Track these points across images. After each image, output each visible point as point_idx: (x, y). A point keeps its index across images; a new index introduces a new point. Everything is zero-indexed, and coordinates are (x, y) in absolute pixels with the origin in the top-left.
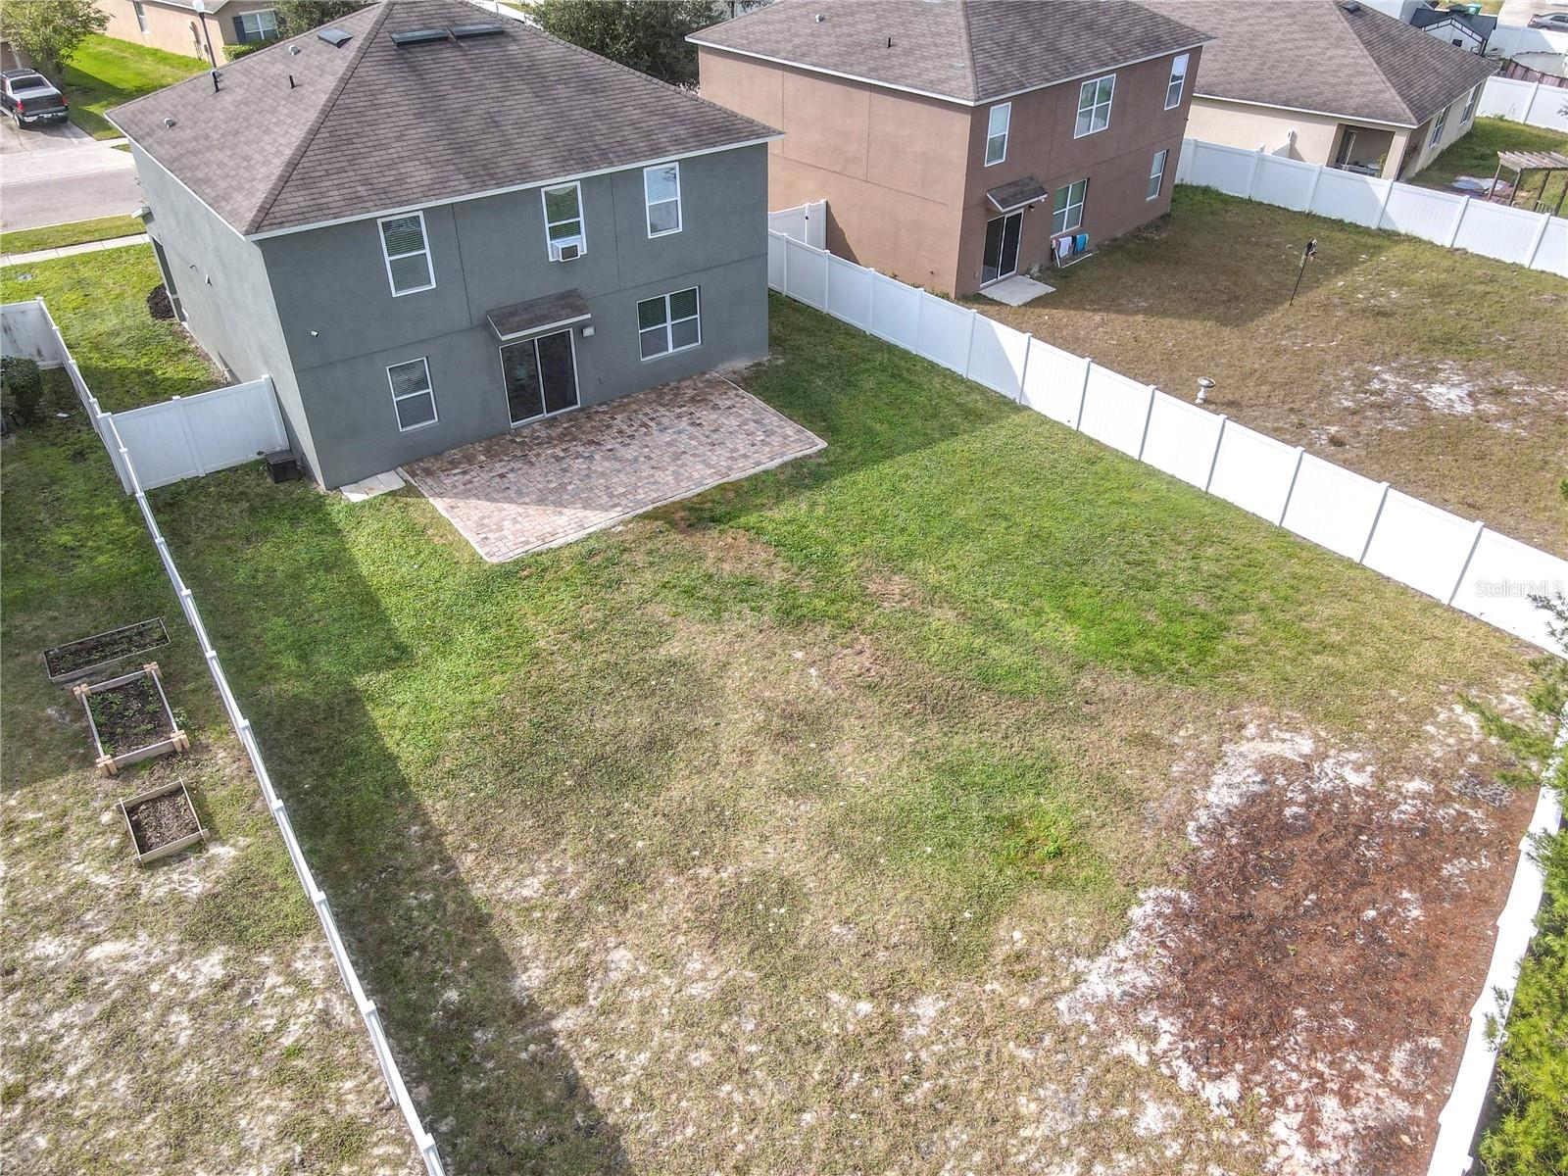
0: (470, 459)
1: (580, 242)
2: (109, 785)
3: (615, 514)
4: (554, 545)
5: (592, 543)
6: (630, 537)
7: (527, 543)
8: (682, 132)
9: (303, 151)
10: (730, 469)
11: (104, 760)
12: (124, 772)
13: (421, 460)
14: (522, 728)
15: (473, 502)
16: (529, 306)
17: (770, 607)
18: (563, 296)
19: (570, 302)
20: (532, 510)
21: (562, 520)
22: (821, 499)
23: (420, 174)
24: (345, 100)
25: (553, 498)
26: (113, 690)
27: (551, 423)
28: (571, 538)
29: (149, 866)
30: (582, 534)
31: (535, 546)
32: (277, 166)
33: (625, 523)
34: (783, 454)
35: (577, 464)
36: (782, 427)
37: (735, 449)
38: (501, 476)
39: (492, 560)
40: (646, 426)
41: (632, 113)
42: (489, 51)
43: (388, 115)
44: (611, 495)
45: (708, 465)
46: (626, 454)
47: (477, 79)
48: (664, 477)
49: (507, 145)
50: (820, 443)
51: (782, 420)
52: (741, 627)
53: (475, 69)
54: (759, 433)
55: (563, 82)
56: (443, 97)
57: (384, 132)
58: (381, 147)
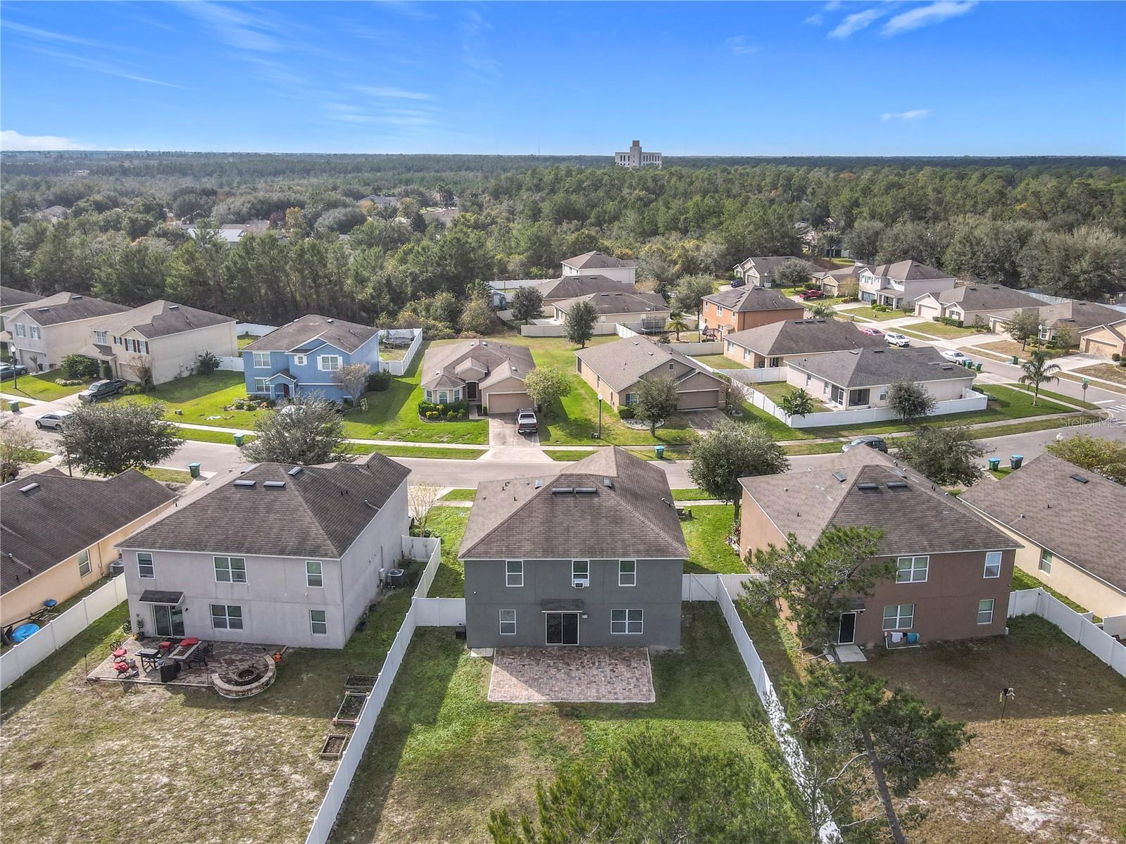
0: (520, 654)
1: (586, 583)
2: (333, 727)
3: (544, 698)
4: (514, 702)
5: (527, 708)
6: (541, 710)
7: (505, 697)
8: (642, 548)
9: (494, 531)
10: (604, 696)
11: (335, 719)
12: (338, 725)
13: (505, 647)
14: (442, 766)
15: (505, 672)
16: (560, 601)
17: (559, 762)
18: (575, 601)
19: (578, 603)
20: (520, 684)
21: (525, 693)
22: (626, 726)
23: (528, 546)
24: (521, 513)
25: (531, 682)
26: (355, 697)
27: (561, 649)
28: (521, 702)
29: (322, 758)
30: (527, 701)
31: (507, 700)
32: (482, 535)
33: (545, 703)
34: (631, 699)
35: (553, 671)
36: (644, 685)
37: (615, 689)
38: (524, 665)
39: (489, 699)
40: (594, 664)
41: (626, 536)
42: (586, 500)
43: (532, 521)
44: (551, 690)
45: (598, 691)
46: (574, 674)
47: (573, 511)
48: (577, 690)
49: (567, 540)
50: (653, 700)
51: (649, 682)
52: (542, 765)
53: (575, 507)
54: (632, 685)
55: (606, 517)
56: (556, 517)
57: (526, 528)
58: (521, 533)
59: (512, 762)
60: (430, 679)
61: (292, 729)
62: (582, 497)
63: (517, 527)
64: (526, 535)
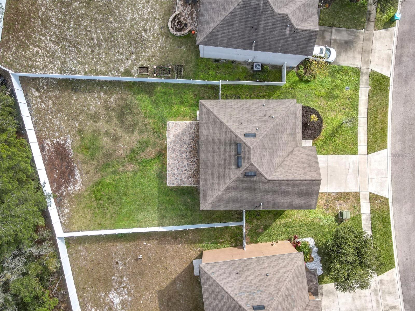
3: (169, 143)
4: (167, 132)
5: (164, 137)
6: (163, 142)
7: (169, 128)
10: (169, 166)
15: (185, 127)
20: (177, 133)
21: (172, 135)
22: (154, 174)
25: (179, 138)
28: (167, 134)
30: (167, 137)
33: (166, 143)
34: (169, 176)
35: (186, 146)
36: (177, 182)
37: (174, 170)
38: (190, 134)
39: (168, 122)
40: (191, 162)
41: (212, 181)
42: (233, 161)
43: (220, 133)
44: (173, 145)
45: (172, 164)
46: (184, 155)
47: (227, 155)
48: (174, 156)
49: (209, 152)
50: (168, 185)
51: (179, 184)
52: (135, 144)
53: (229, 156)
54: (177, 177)
55: (223, 172)
56: (222, 146)
57: (216, 131)
58: (213, 129)
59: (136, 133)
60: (181, 97)
61: (153, 52)
62: (235, 159)
63: (216, 126)
64: (212, 131)
